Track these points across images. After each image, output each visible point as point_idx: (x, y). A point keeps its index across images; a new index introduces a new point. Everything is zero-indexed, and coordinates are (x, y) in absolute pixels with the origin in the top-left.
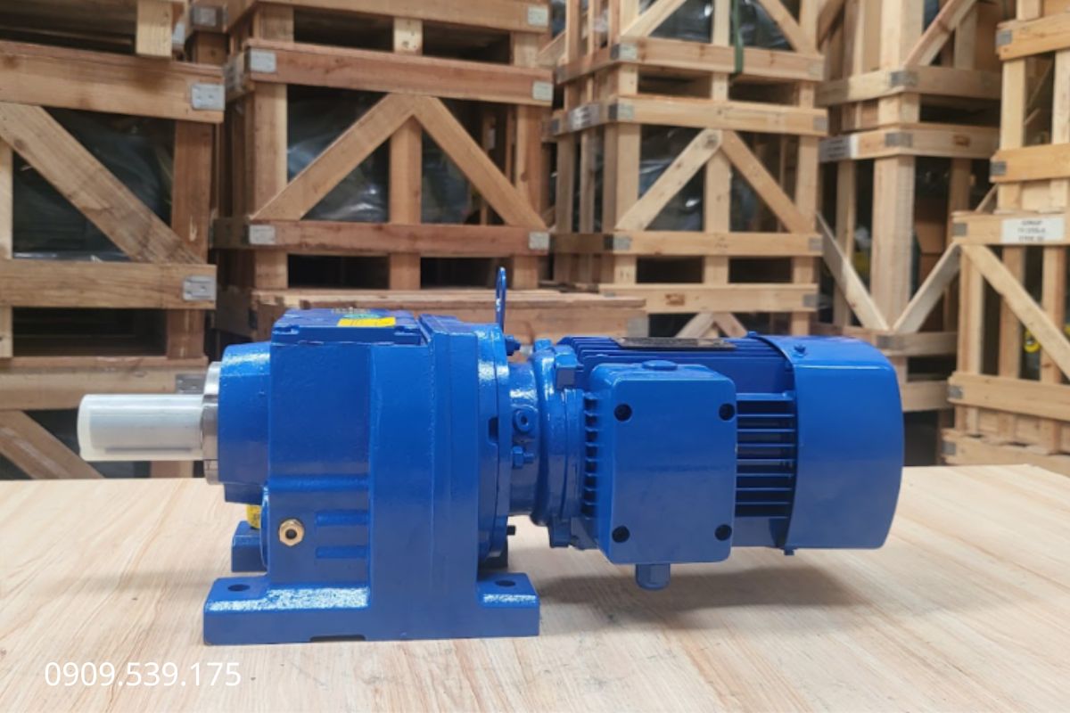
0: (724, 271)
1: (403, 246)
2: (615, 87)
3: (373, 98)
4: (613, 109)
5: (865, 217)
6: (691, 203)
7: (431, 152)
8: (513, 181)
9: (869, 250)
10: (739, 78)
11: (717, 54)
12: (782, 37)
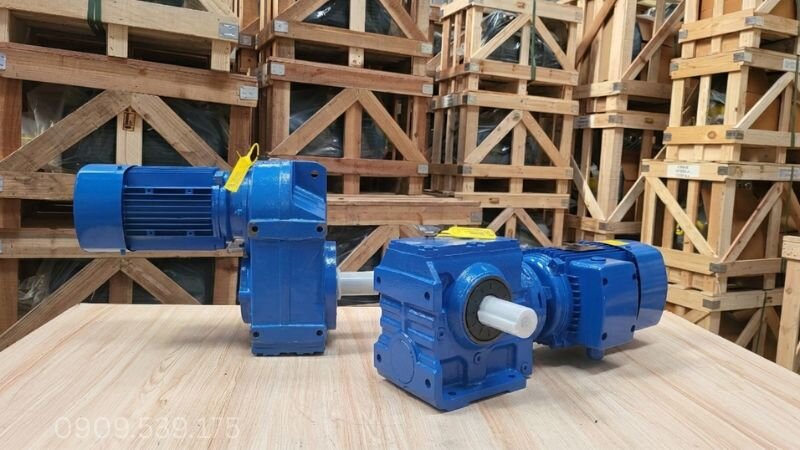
0: (520, 186)
1: (350, 170)
2: (466, 86)
3: (337, 90)
4: (465, 98)
5: (596, 160)
6: (504, 149)
7: (367, 120)
8: (410, 137)
9: (597, 177)
10: (533, 83)
11: (522, 70)
12: (556, 61)
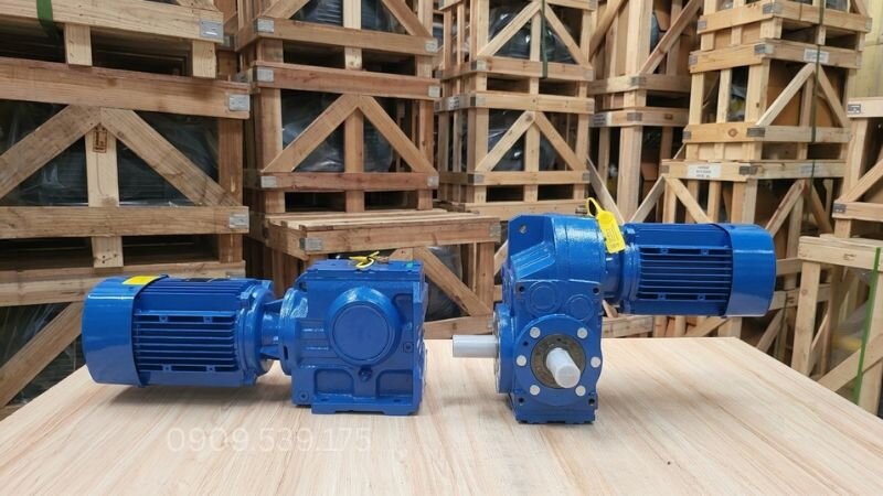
0: (535, 193)
1: (354, 186)
2: (474, 87)
3: (333, 97)
4: (473, 99)
5: (614, 159)
6: (516, 154)
7: (369, 129)
8: (417, 145)
10: (545, 80)
11: (533, 66)
12: (569, 55)
